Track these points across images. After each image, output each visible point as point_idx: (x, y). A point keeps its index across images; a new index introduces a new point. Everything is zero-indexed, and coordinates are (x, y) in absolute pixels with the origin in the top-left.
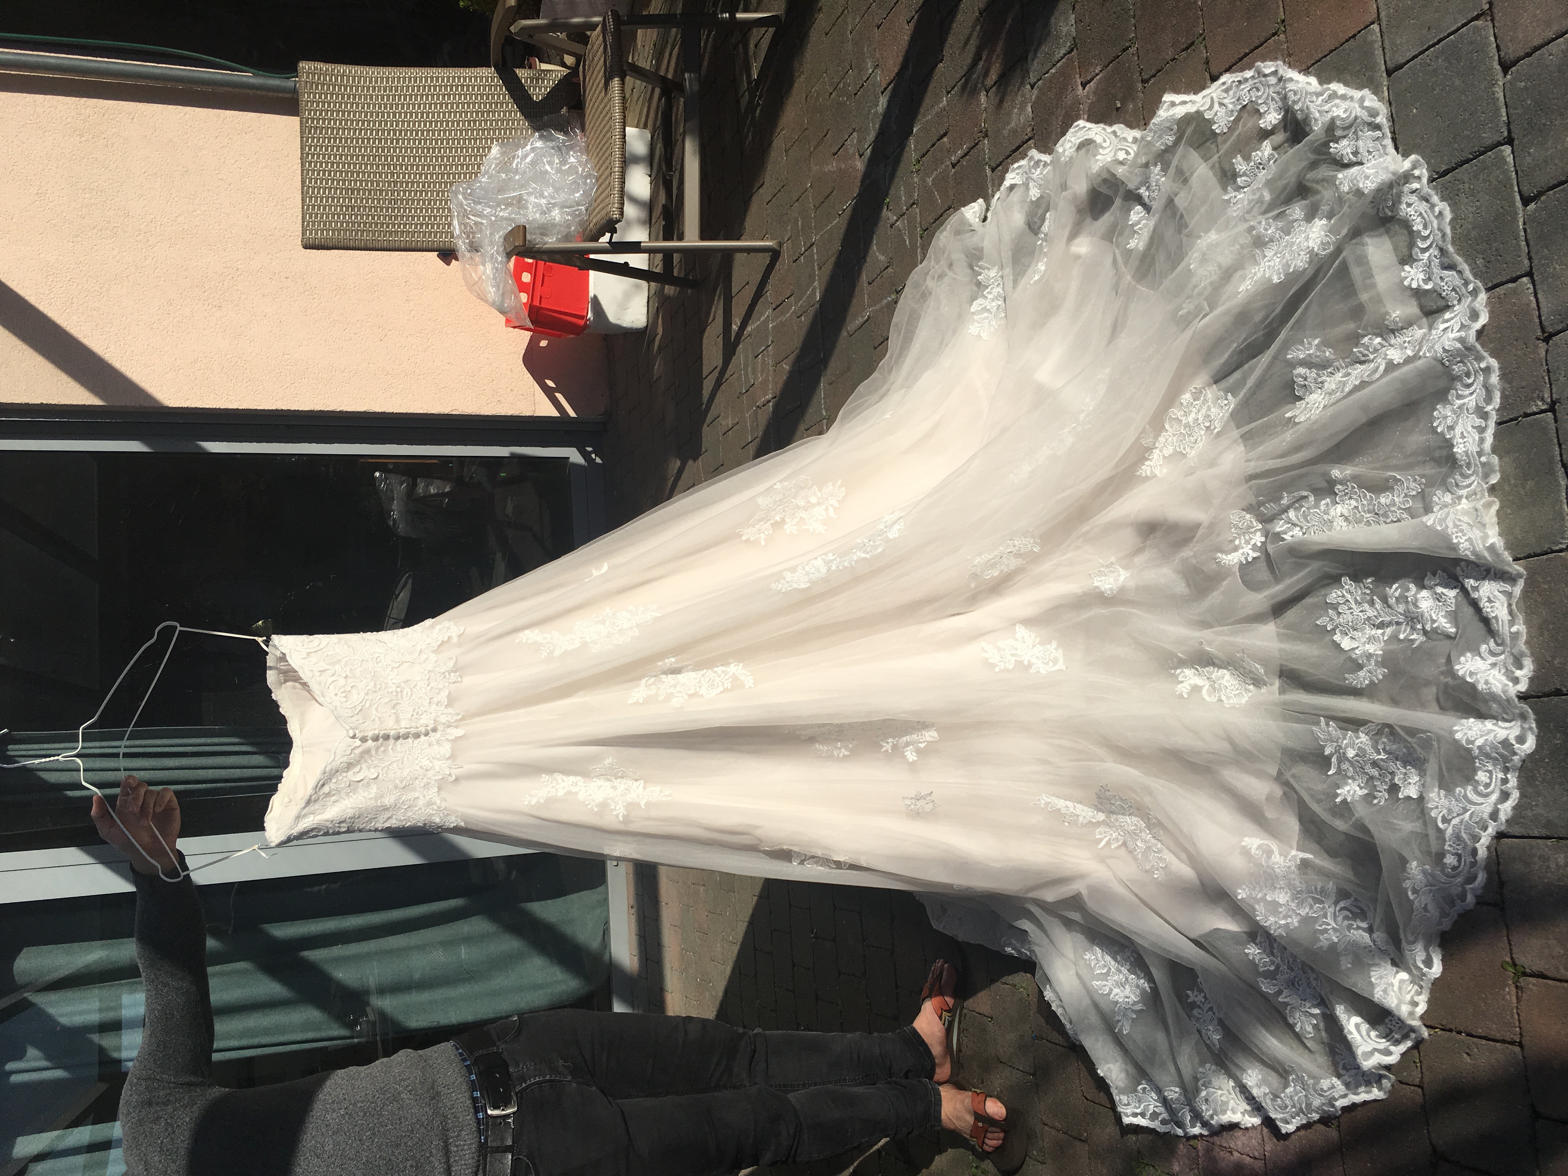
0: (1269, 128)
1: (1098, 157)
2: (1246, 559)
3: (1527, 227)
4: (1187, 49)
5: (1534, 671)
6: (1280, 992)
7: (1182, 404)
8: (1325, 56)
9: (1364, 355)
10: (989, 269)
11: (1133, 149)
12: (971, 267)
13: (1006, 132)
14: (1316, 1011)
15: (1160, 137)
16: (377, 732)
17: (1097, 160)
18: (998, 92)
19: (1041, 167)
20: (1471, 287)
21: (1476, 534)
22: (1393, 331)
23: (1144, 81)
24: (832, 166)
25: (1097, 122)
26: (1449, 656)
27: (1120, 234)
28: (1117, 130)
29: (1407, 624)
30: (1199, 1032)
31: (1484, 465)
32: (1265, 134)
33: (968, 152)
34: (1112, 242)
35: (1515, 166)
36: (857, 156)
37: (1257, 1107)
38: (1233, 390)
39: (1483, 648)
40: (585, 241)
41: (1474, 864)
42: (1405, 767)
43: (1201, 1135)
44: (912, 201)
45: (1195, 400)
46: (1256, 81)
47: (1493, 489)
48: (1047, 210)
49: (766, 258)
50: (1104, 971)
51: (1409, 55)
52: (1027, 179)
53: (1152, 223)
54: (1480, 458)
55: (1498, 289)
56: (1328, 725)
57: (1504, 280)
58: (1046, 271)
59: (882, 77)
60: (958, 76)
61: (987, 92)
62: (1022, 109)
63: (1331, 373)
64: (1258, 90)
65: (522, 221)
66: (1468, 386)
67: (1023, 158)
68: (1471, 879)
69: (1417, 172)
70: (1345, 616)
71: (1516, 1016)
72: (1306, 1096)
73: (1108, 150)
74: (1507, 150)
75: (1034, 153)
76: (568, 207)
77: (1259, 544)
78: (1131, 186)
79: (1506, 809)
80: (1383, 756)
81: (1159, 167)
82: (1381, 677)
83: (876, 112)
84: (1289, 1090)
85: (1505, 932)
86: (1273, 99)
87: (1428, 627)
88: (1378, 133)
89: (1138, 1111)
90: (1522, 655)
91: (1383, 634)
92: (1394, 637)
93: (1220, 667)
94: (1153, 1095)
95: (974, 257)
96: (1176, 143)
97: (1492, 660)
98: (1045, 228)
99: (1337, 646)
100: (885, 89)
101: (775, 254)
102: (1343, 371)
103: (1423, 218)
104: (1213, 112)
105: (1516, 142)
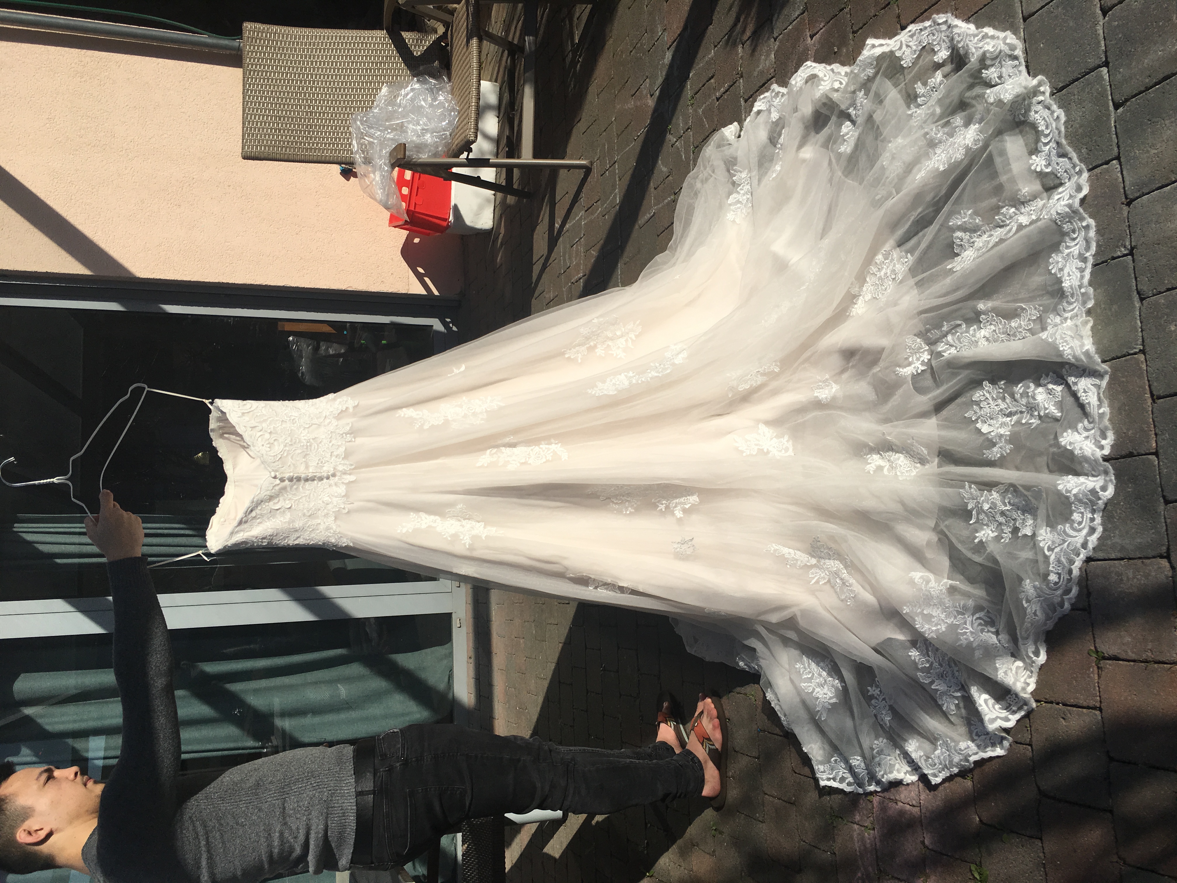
0: (941, 62)
1: (820, 87)
2: (917, 371)
3: (1117, 124)
4: (884, 8)
5: (1114, 440)
6: (932, 682)
7: (876, 263)
8: (981, 9)
9: (1003, 221)
10: (741, 172)
11: (845, 80)
12: (728, 171)
13: (756, 74)
14: (959, 694)
15: (864, 70)
16: (292, 474)
17: (820, 89)
18: (751, 44)
19: (780, 96)
20: (1077, 169)
21: (1076, 343)
22: (1023, 203)
23: (854, 32)
24: (631, 104)
25: (819, 63)
26: (1056, 434)
27: (835, 142)
28: (834, 68)
29: (1028, 412)
30: (875, 716)
31: (1083, 294)
32: (938, 66)
33: (729, 89)
34: (828, 149)
35: (1109, 82)
36: (649, 96)
37: (915, 767)
38: (911, 251)
39: (1080, 425)
40: (449, 157)
41: (1070, 580)
42: (1023, 515)
43: (876, 792)
44: (687, 127)
45: (885, 260)
46: (932, 28)
47: (1089, 312)
48: (783, 128)
49: (581, 173)
50: (810, 676)
51: (1039, 6)
52: (770, 106)
53: (856, 134)
54: (1080, 289)
55: (1096, 170)
56: (970, 487)
57: (1100, 162)
58: (780, 171)
59: (668, 38)
60: (723, 34)
61: (743, 45)
62: (768, 55)
63: (980, 235)
64: (934, 35)
65: (404, 141)
66: (1074, 239)
67: (767, 91)
68: (1068, 591)
69: (1042, 89)
70: (985, 410)
71: (1097, 688)
72: (949, 755)
73: (828, 82)
74: (1104, 70)
75: (775, 87)
76: (437, 132)
77: (926, 361)
78: (843, 107)
79: (1093, 540)
80: (1008, 507)
81: (863, 92)
82: (1008, 451)
83: (663, 63)
84: (938, 752)
85: (1090, 628)
86: (944, 41)
87: (1042, 414)
88: (1016, 62)
89: (831, 776)
90: (1106, 428)
91: (1011, 421)
92: (1018, 422)
93: (897, 452)
94: (842, 764)
95: (730, 164)
96: (876, 74)
97: (1086, 434)
98: (781, 140)
99: (979, 431)
100: (670, 46)
101: (588, 170)
102: (988, 234)
103: (1046, 121)
104: (902, 52)
105: (1111, 64)
